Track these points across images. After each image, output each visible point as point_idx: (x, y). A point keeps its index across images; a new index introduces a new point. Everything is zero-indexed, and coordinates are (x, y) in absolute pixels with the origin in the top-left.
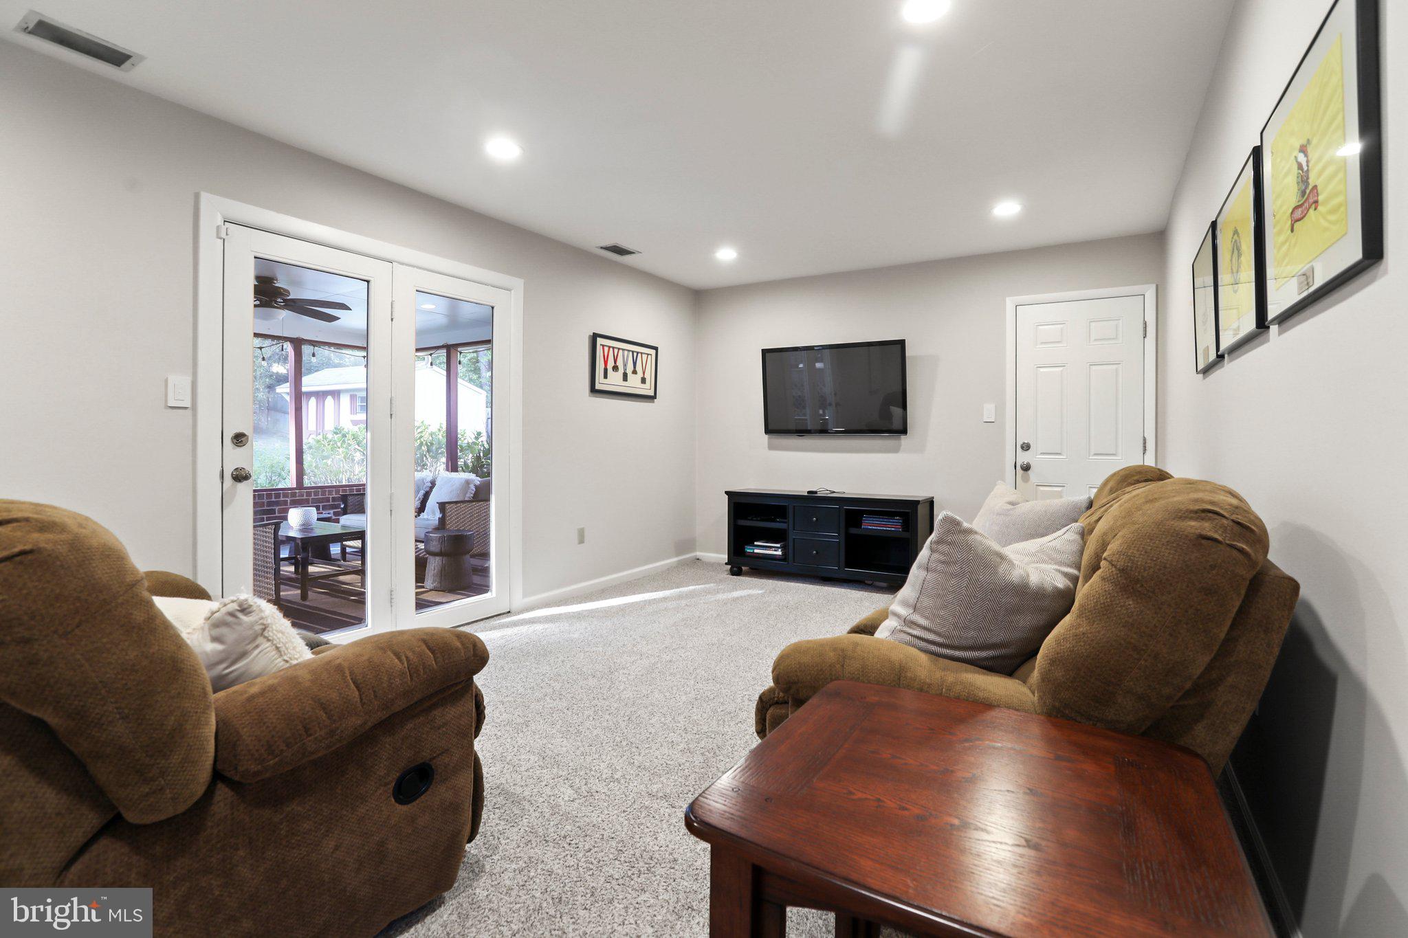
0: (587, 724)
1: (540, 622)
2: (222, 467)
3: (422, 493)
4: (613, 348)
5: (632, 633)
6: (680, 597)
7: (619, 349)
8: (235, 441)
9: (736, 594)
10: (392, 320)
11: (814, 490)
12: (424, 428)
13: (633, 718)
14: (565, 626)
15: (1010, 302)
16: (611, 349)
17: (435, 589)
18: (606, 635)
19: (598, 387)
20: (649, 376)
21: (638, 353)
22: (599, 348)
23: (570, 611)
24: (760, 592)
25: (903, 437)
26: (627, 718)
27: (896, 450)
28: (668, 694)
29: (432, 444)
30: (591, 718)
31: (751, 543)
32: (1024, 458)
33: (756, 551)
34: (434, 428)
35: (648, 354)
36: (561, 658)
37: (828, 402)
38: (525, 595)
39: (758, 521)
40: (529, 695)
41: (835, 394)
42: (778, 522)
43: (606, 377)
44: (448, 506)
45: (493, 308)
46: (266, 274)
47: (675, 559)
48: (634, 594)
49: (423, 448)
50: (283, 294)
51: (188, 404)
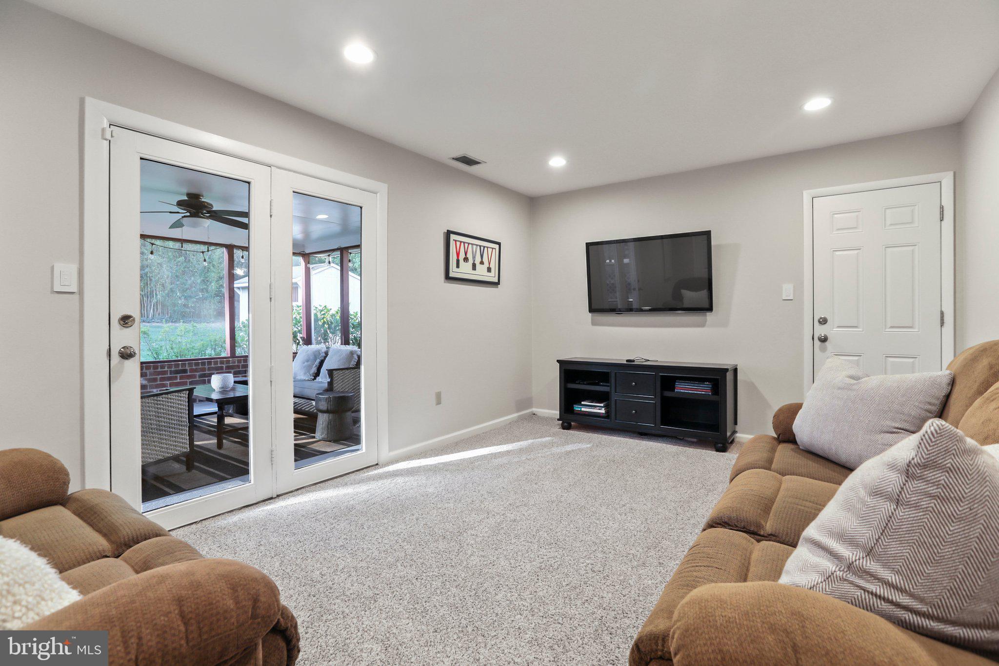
0: (435, 599)
1: (402, 475)
2: (110, 346)
3: (318, 361)
4: (464, 243)
5: (480, 488)
6: (521, 451)
7: (469, 244)
8: (122, 322)
9: (569, 448)
10: (271, 216)
11: (632, 358)
12: (326, 311)
13: (480, 593)
14: (422, 479)
15: (807, 195)
16: (462, 244)
17: (324, 440)
18: (458, 489)
19: (451, 275)
20: (494, 266)
21: (484, 247)
22: (452, 243)
23: (428, 464)
24: (588, 446)
25: (708, 314)
26: (474, 592)
27: (702, 325)
28: (512, 561)
29: (332, 323)
30: (438, 592)
31: (579, 402)
32: (821, 330)
33: (583, 409)
34: (333, 312)
35: (493, 248)
36: (416, 515)
37: (632, 288)
38: (391, 450)
39: (585, 384)
40: (382, 560)
41: (638, 281)
42: (601, 385)
43: (458, 266)
44: (335, 373)
45: (361, 208)
46: (194, 191)
47: (516, 415)
48: (482, 447)
49: (326, 325)
50: (206, 207)
51: (74, 289)
